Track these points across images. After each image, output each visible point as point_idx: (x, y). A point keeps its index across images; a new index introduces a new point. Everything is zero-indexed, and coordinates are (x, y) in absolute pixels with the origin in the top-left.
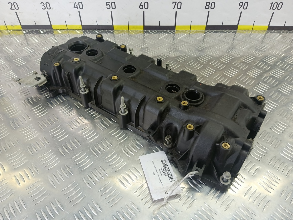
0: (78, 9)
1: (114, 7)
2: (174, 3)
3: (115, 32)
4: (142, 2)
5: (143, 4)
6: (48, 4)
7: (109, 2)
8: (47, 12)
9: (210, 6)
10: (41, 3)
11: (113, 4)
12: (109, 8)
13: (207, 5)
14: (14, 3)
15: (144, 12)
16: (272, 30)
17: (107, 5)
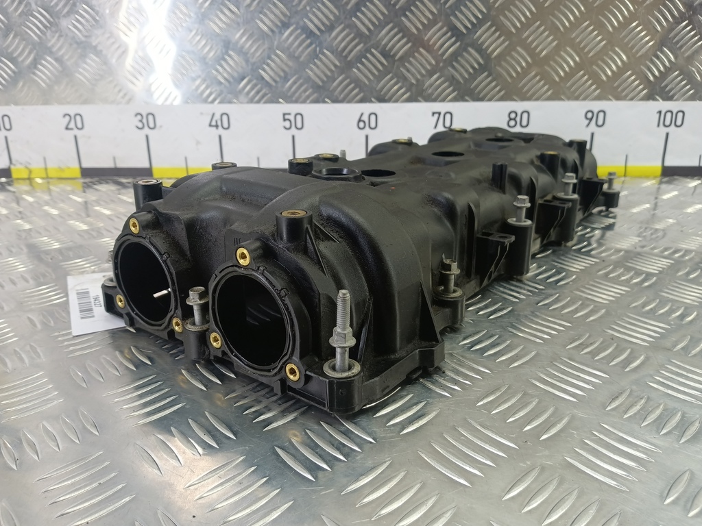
0: (217, 129)
1: (299, 125)
2: (436, 116)
4: (362, 114)
5: (365, 118)
6: (151, 118)
7: (289, 114)
8: (147, 137)
10: (136, 116)
11: (299, 118)
12: (288, 126)
13: (511, 119)
14: (75, 115)
15: (367, 137)
16: (671, 175)
17: (285, 120)
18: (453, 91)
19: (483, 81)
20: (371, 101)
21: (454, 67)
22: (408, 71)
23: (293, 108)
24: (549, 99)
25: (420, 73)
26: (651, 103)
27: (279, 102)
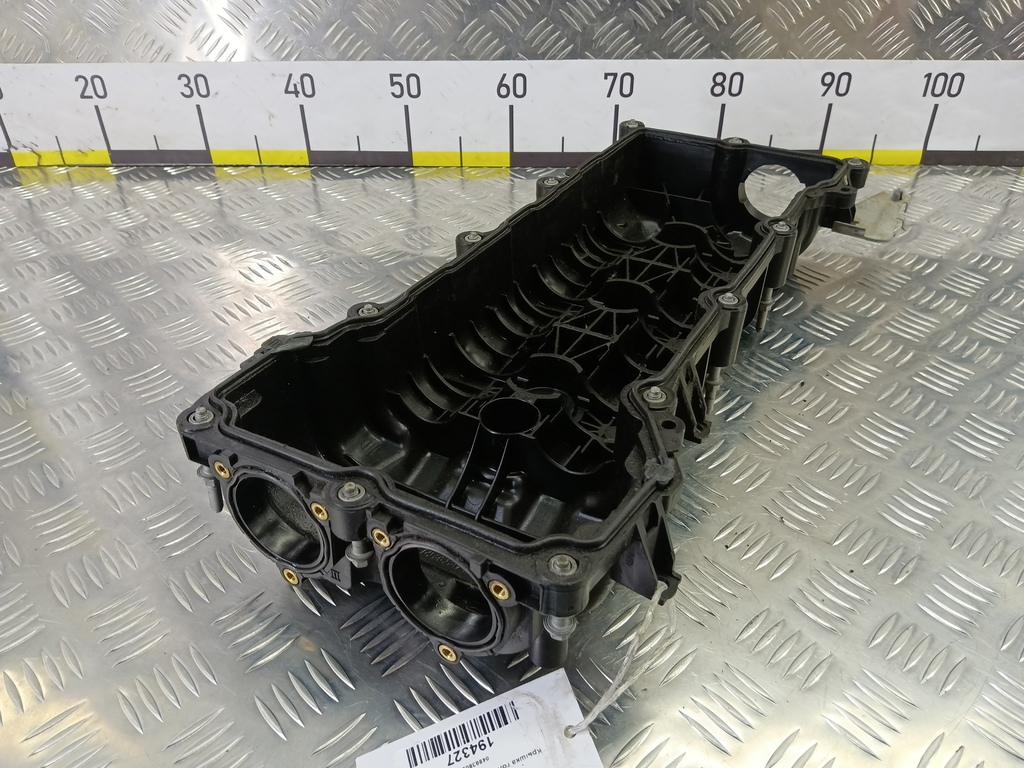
0: (297, 96)
1: (414, 92)
2: (611, 78)
3: (416, 173)
4: (504, 75)
5: (508, 81)
6: (201, 81)
7: (400, 75)
8: (198, 107)
9: (726, 84)
10: (179, 78)
11: (413, 80)
12: (398, 93)
13: (716, 84)
14: (93, 78)
15: (511, 107)
16: (936, 164)
17: (393, 84)
18: (635, 43)
19: (678, 30)
20: (516, 58)
21: (637, 9)
22: (570, 13)
23: (405, 67)
24: (772, 56)
25: (588, 16)
26: (918, 62)
27: (384, 59)
